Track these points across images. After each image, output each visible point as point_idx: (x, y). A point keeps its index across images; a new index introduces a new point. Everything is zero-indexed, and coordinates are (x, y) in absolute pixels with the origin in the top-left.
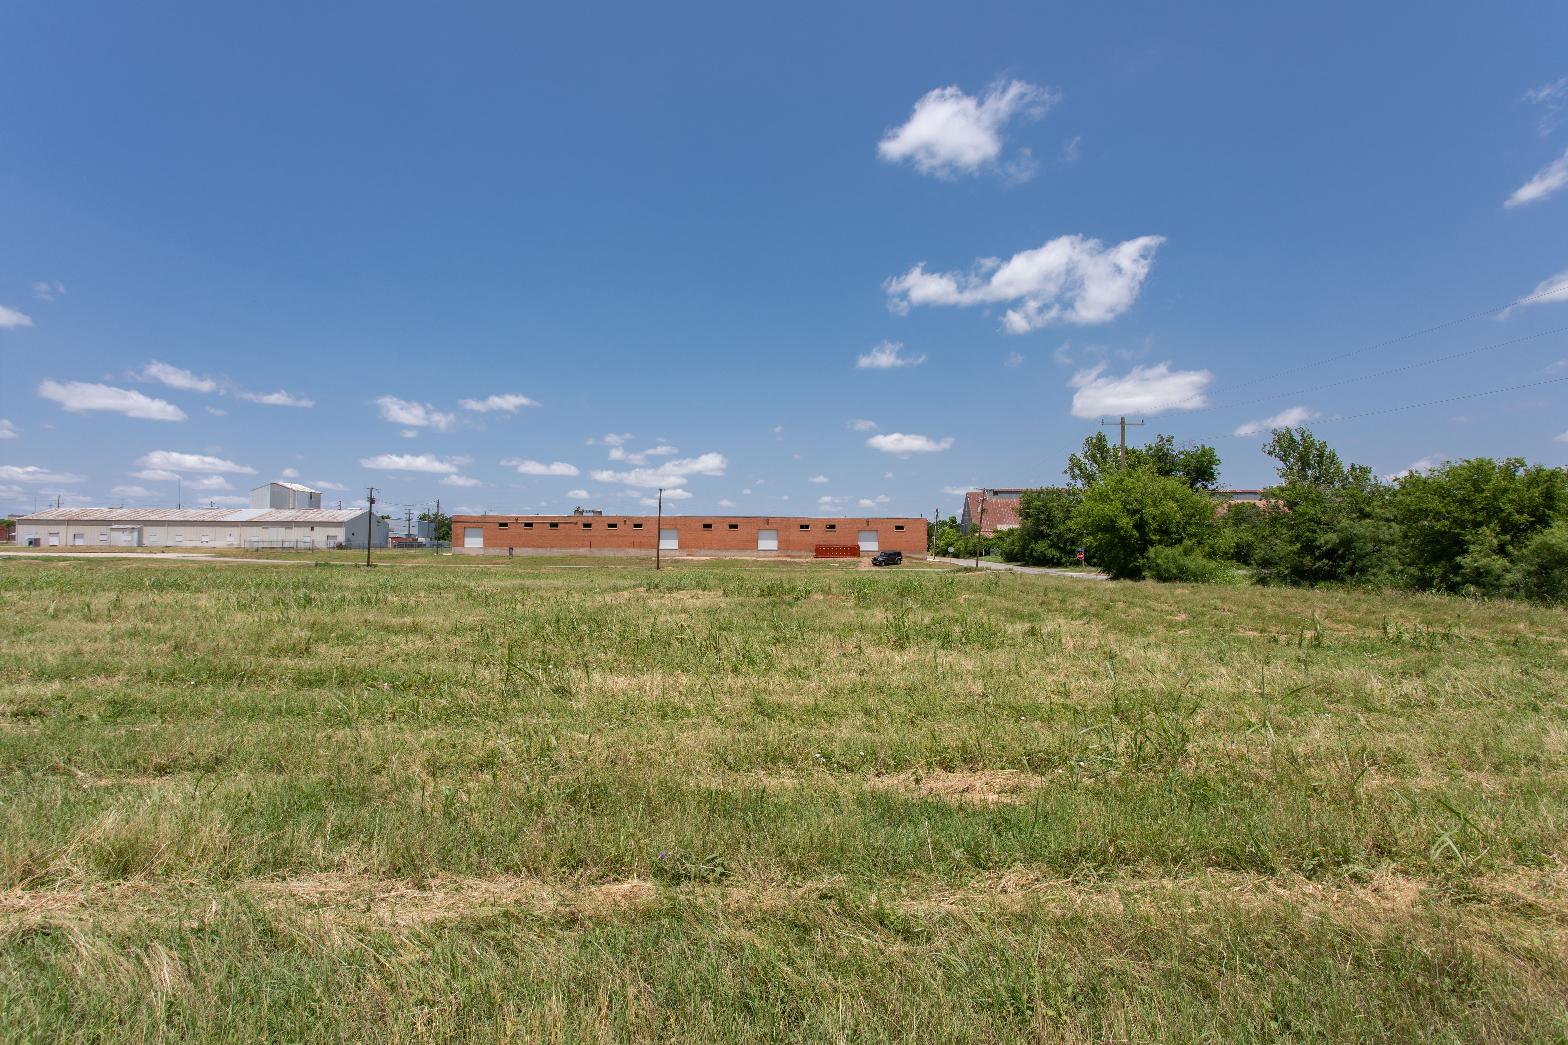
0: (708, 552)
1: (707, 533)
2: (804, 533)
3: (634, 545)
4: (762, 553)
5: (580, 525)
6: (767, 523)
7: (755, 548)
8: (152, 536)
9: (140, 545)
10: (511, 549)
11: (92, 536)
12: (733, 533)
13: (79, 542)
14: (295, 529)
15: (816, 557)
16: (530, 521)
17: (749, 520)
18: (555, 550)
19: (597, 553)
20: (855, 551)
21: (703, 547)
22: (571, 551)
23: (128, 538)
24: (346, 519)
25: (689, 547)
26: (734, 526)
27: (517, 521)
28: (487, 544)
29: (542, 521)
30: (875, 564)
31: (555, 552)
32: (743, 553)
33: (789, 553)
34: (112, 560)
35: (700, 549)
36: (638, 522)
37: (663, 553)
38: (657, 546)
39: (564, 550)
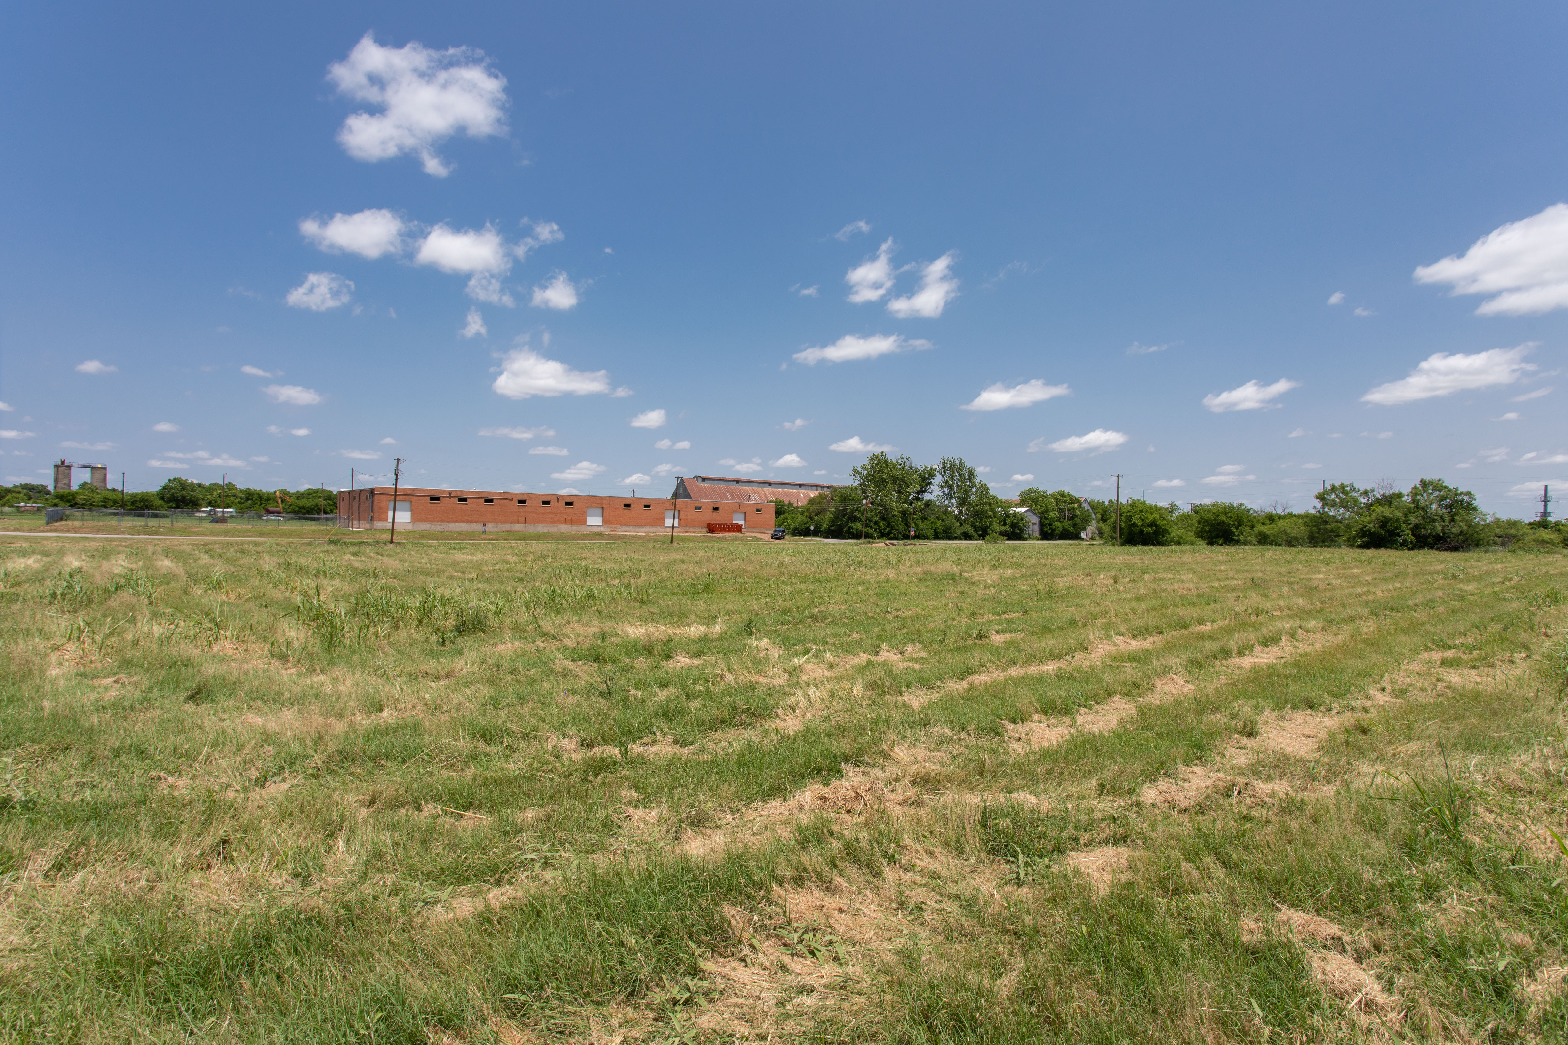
0: (627, 528)
1: (627, 512)
2: (698, 513)
3: (565, 521)
5: (515, 501)
6: (672, 504)
7: (660, 525)
12: (647, 512)
15: (709, 532)
16: (464, 496)
17: (657, 502)
18: (490, 525)
19: (531, 529)
21: (624, 524)
22: (507, 527)
25: (612, 524)
26: (647, 506)
27: (450, 495)
28: (415, 519)
29: (477, 496)
31: (491, 528)
32: (654, 529)
33: (687, 529)
35: (622, 525)
36: (569, 500)
37: (590, 529)
38: (584, 522)
39: (500, 526)
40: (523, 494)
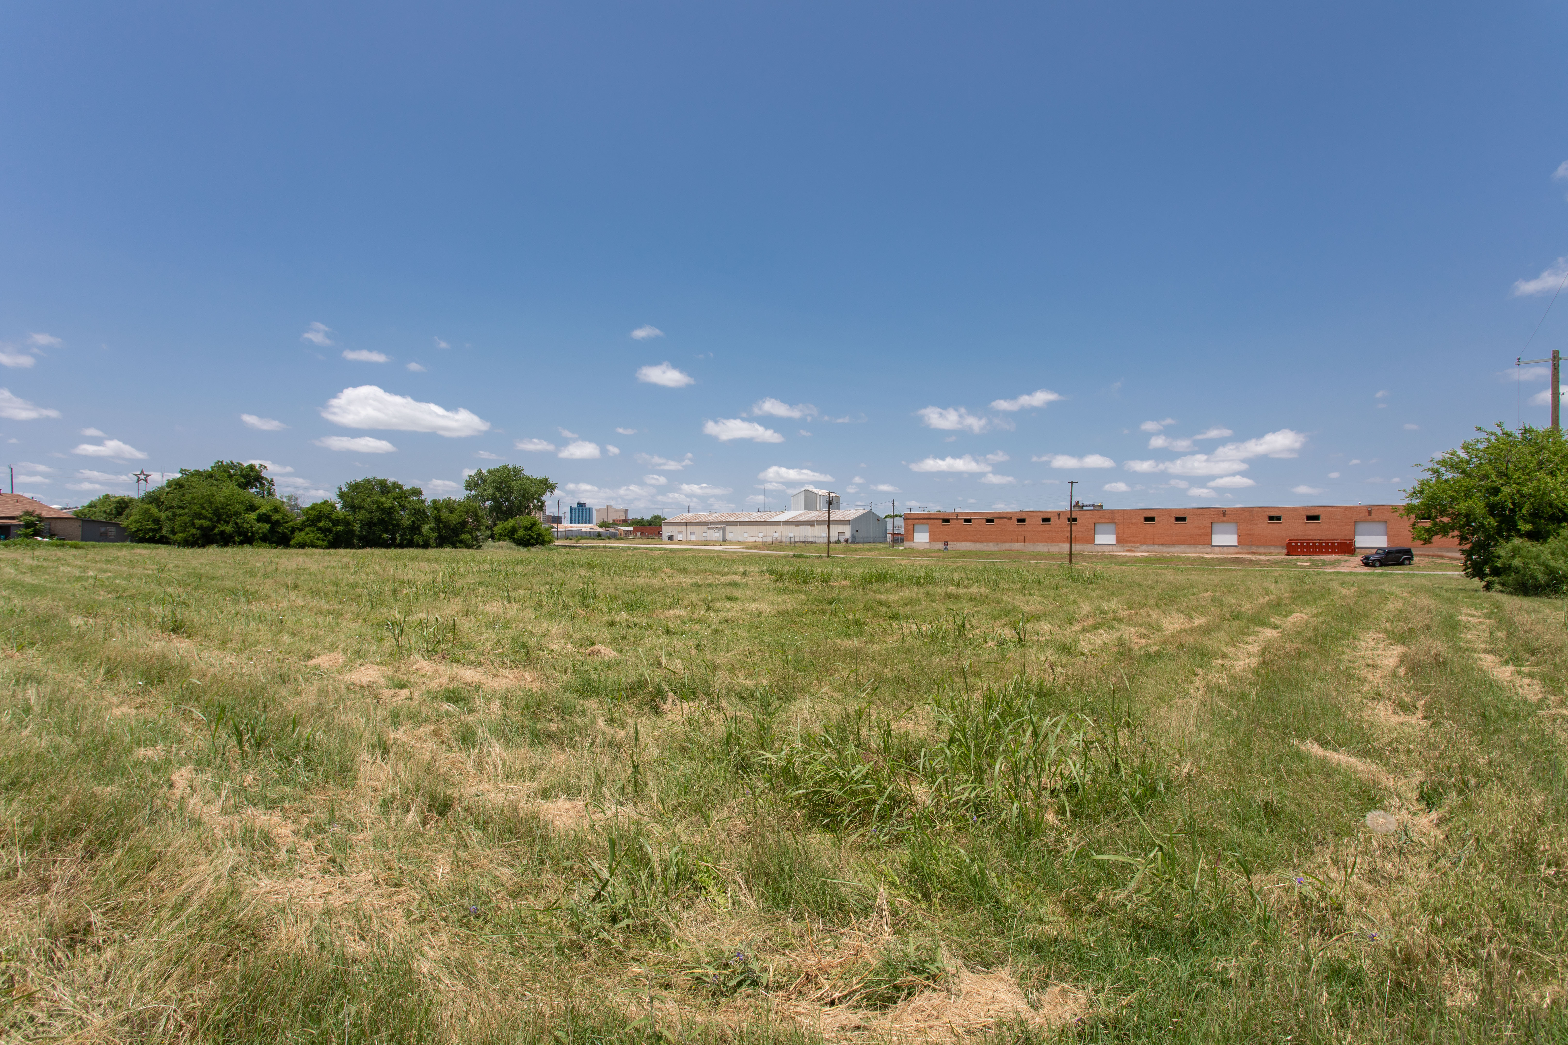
0: (1151, 548)
1: (1149, 527)
2: (1274, 526)
3: (1068, 540)
4: (1217, 549)
5: (1015, 521)
6: (1223, 515)
7: (1209, 543)
8: (732, 533)
9: (724, 540)
10: (946, 543)
11: (700, 533)
12: (1180, 526)
13: (693, 538)
14: (817, 527)
15: (1288, 554)
16: (968, 517)
17: (1201, 512)
18: (991, 544)
19: (1031, 548)
20: (1347, 548)
21: (1144, 542)
22: (1007, 546)
23: (717, 535)
24: (851, 518)
25: (1128, 542)
26: (1181, 519)
27: (957, 517)
28: (932, 539)
29: (980, 516)
30: (1366, 564)
31: (992, 547)
32: (1193, 549)
33: (1254, 549)
34: (682, 550)
35: (1141, 544)
37: (1099, 548)
38: (1092, 541)
39: (1000, 545)
40: (1021, 512)
